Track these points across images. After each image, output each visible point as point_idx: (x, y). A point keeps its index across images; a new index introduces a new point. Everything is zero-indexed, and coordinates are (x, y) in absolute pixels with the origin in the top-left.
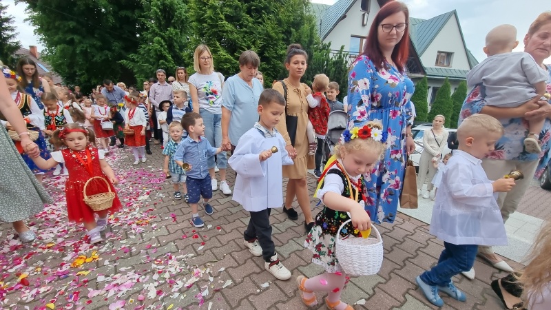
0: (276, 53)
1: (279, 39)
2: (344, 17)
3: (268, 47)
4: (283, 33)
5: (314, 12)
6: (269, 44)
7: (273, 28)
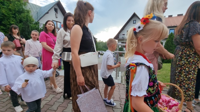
0: (10, 23)
1: (10, 17)
2: (48, 13)
3: (4, 19)
4: (12, 14)
5: (29, 9)
6: (4, 18)
7: (6, 12)
